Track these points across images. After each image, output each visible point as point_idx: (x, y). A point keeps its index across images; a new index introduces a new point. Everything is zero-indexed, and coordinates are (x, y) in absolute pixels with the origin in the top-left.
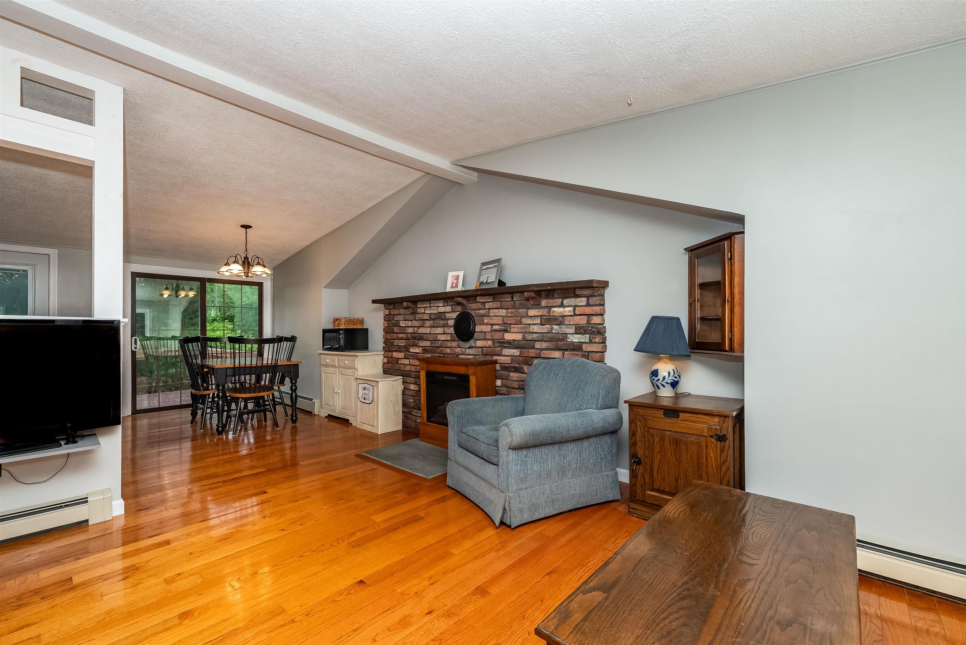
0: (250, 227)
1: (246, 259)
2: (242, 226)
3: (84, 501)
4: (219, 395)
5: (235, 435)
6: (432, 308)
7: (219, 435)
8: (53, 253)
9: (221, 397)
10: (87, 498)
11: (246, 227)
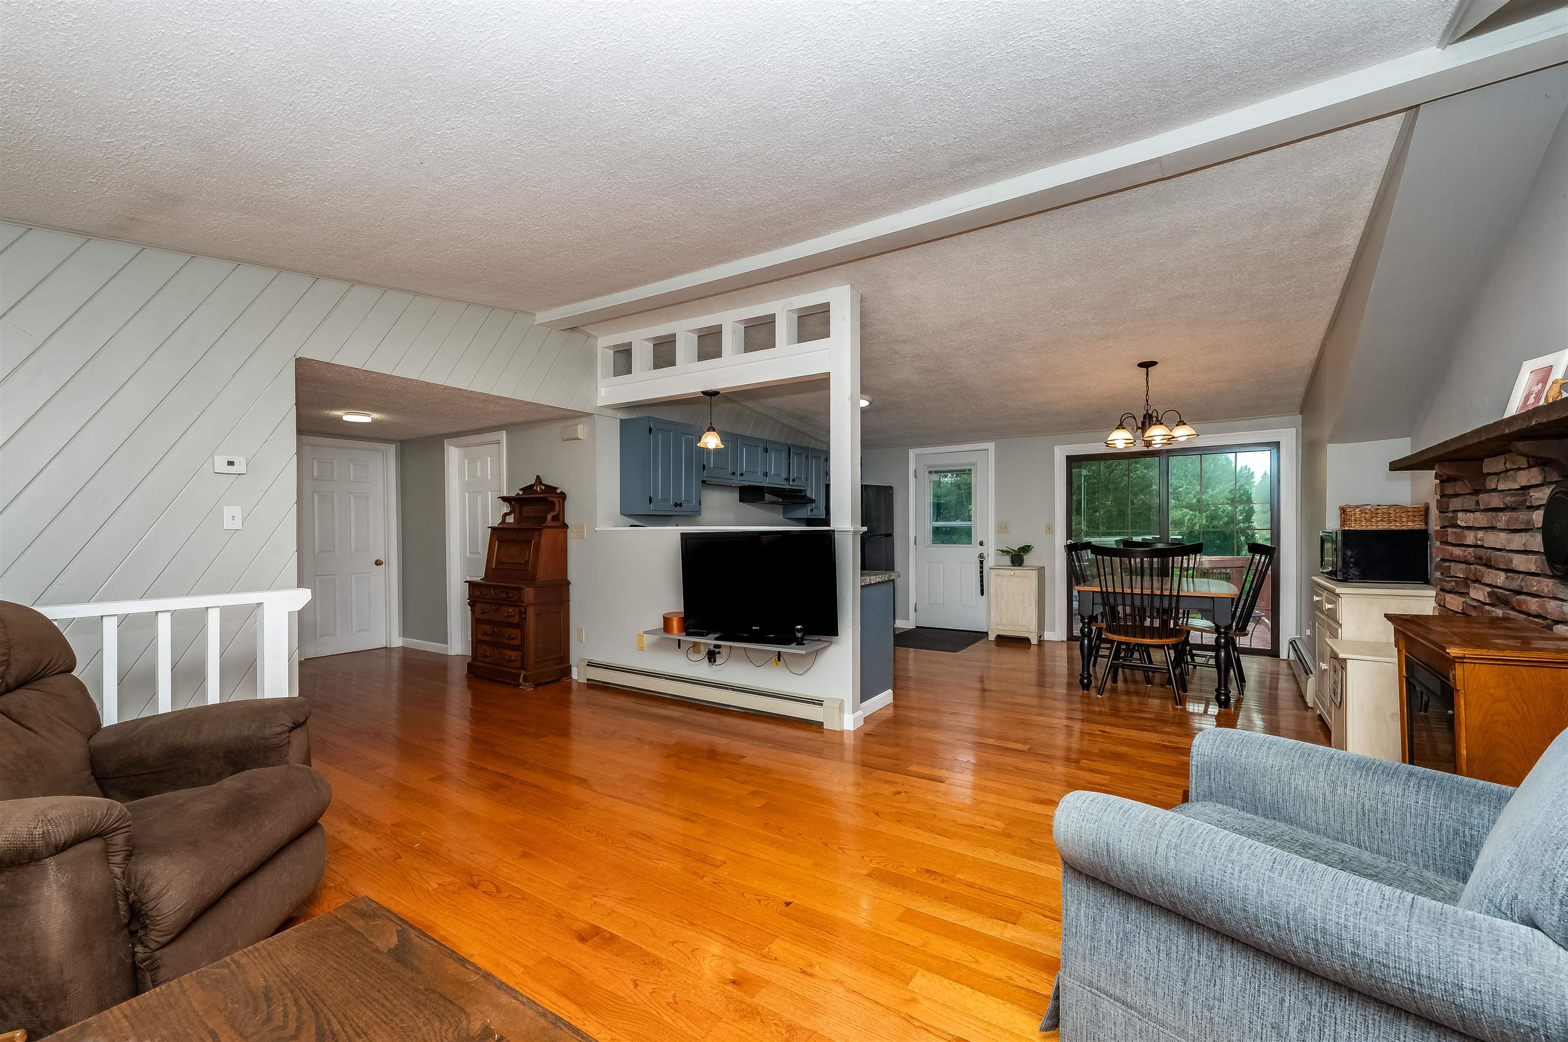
0: (1154, 363)
1: (1147, 417)
2: (1141, 365)
3: (819, 703)
4: (1085, 631)
5: (1101, 695)
6: (1509, 473)
7: (1083, 690)
8: (991, 446)
9: (1086, 633)
10: (823, 701)
11: (1147, 365)
